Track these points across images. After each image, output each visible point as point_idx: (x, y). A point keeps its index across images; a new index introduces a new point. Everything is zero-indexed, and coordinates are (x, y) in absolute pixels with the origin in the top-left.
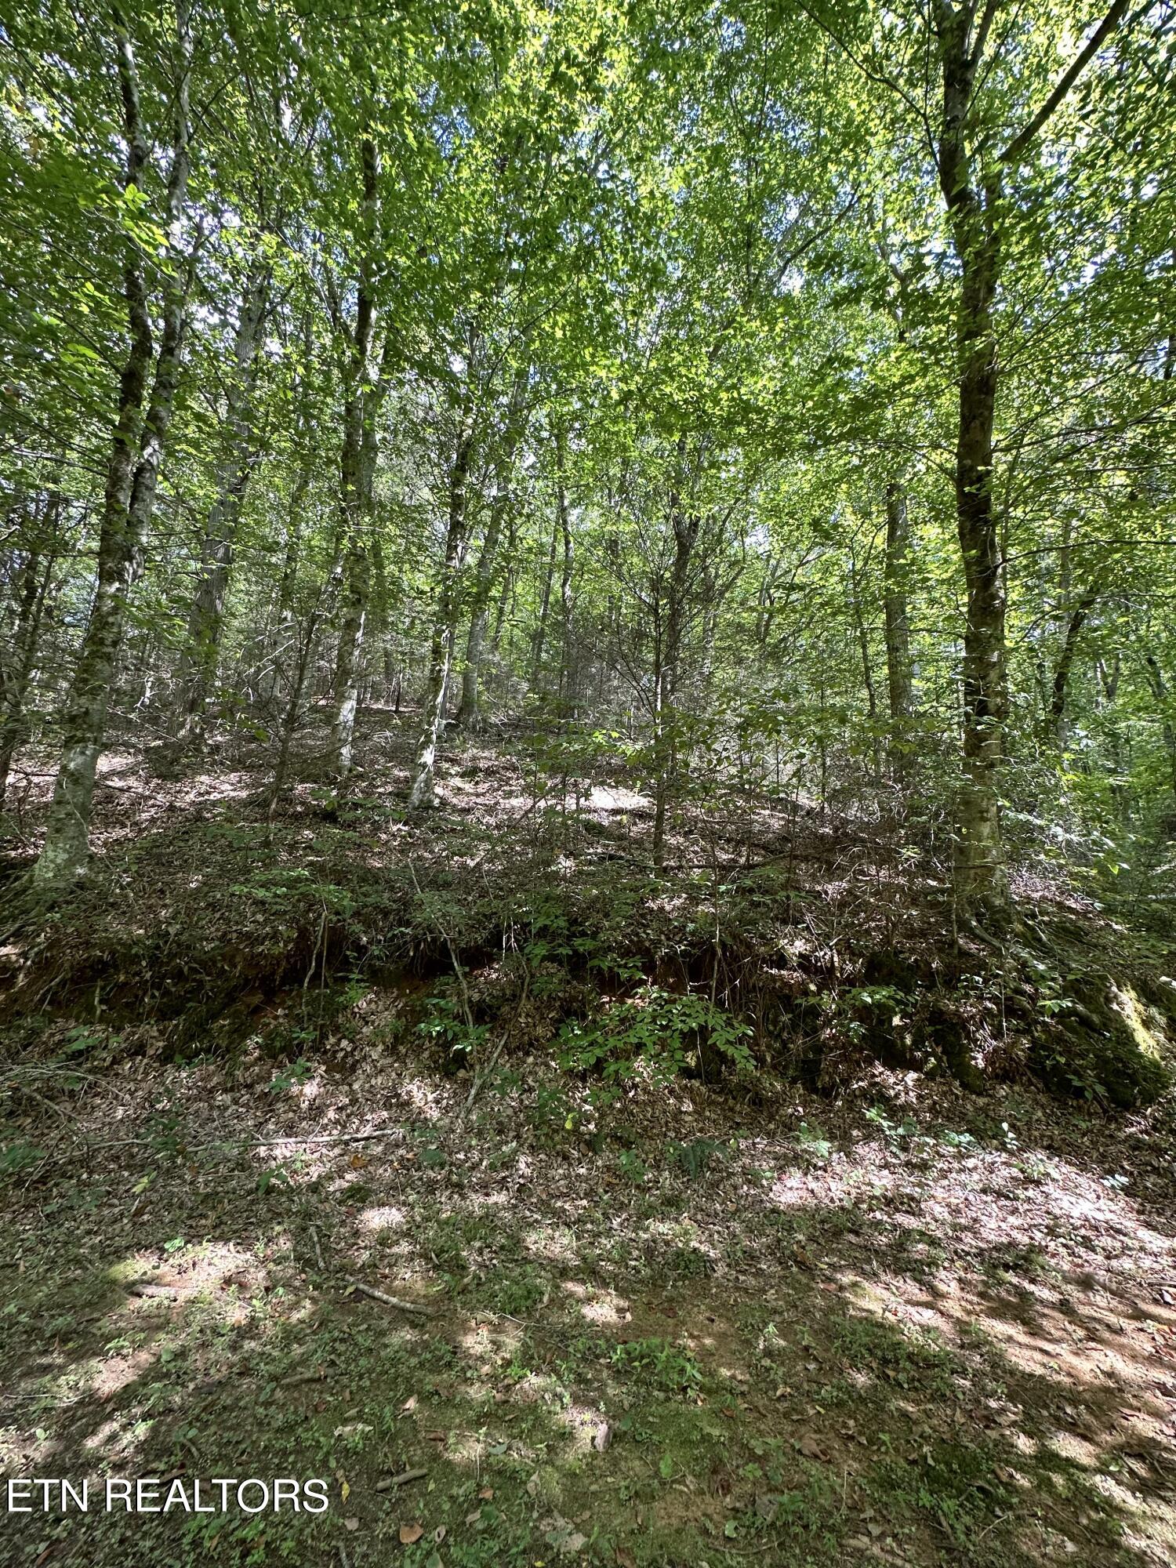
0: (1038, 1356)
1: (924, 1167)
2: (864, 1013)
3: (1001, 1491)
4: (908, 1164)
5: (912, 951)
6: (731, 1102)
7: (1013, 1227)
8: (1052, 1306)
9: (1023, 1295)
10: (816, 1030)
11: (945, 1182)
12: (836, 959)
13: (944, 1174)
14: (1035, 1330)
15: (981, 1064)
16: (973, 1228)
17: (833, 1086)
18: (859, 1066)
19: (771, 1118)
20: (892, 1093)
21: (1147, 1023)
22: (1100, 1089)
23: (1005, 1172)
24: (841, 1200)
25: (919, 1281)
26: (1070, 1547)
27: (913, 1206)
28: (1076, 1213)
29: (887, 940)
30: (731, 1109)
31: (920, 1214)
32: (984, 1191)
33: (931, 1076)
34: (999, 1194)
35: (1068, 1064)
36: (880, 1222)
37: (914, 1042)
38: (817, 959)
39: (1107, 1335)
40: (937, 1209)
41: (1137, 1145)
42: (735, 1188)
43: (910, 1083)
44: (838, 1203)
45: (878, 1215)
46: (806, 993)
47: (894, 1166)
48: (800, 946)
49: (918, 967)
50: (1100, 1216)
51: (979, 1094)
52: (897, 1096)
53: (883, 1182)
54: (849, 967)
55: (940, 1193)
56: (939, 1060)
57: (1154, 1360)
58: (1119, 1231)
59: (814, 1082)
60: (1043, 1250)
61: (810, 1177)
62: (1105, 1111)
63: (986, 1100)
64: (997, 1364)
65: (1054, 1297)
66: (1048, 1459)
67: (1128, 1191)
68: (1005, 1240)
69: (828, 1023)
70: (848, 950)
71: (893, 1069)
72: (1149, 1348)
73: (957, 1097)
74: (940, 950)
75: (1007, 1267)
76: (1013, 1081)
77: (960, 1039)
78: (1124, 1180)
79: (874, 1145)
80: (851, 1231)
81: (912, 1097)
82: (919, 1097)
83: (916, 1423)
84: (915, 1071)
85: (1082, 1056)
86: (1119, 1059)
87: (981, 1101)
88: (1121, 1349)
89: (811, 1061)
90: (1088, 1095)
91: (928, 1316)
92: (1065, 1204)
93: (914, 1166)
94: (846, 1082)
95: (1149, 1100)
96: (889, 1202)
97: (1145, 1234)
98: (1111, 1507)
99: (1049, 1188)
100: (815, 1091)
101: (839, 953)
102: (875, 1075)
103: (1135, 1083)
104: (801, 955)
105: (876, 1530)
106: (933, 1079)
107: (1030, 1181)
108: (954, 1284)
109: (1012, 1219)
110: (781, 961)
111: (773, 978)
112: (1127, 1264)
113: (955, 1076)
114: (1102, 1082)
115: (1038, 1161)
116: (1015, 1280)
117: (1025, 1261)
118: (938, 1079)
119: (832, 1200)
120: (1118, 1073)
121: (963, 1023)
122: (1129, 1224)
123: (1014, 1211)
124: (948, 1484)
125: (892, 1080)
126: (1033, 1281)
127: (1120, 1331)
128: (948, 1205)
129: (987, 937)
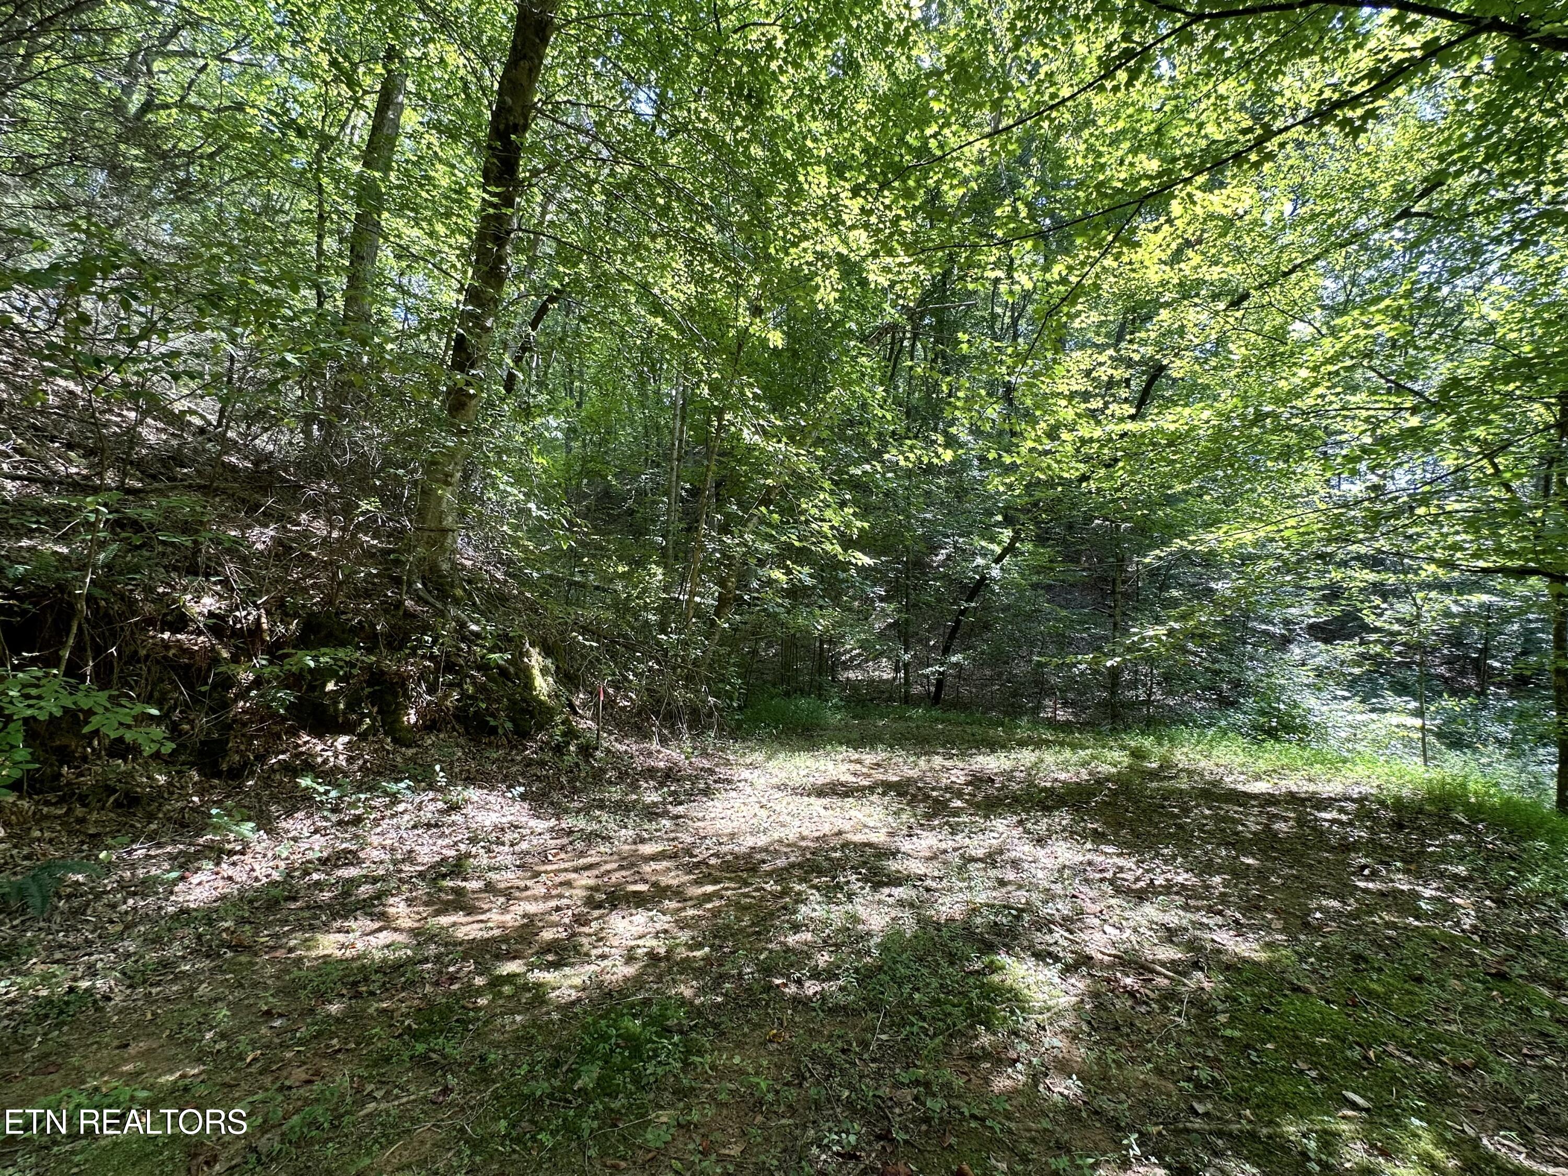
0: (476, 926)
1: (357, 820)
2: (293, 680)
3: (471, 1014)
4: (340, 823)
5: (357, 612)
6: (79, 811)
7: (442, 847)
8: (480, 891)
9: (459, 892)
10: (225, 705)
11: (379, 830)
12: (264, 620)
13: (377, 823)
14: (470, 910)
15: (413, 719)
16: (410, 857)
17: (246, 764)
18: (280, 738)
19: (151, 817)
20: (319, 760)
21: (544, 671)
22: (509, 725)
23: (431, 807)
24: (267, 876)
25: (371, 914)
26: (518, 1018)
27: (349, 858)
28: (487, 823)
29: (328, 601)
30: (82, 821)
31: (360, 862)
32: (415, 827)
33: (363, 737)
34: (429, 826)
35: (487, 709)
36: (317, 883)
37: (348, 705)
38: (237, 620)
39: (517, 894)
40: (375, 853)
41: (529, 763)
42: (113, 906)
43: (340, 747)
44: (265, 880)
45: (315, 876)
46: (216, 660)
47: (325, 828)
48: (209, 603)
49: (363, 627)
50: (504, 820)
51: (408, 746)
52: (325, 761)
53: (318, 846)
54: (281, 629)
55: (375, 840)
56: (374, 720)
57: (547, 897)
58: (516, 827)
59: (215, 764)
60: (468, 855)
61: (224, 866)
62: (509, 742)
63: (414, 750)
64: (451, 944)
65: (479, 885)
66: (496, 982)
67: (523, 797)
68: (438, 858)
69: (243, 694)
70: (280, 610)
71: (320, 736)
72: (543, 890)
73: (388, 752)
74: (386, 611)
75: (444, 876)
76: (439, 731)
77: (397, 697)
78: (522, 789)
79: (300, 815)
80: (287, 899)
81: (342, 761)
82: (350, 760)
83: (393, 1011)
84: (345, 733)
85: (498, 701)
86: (524, 700)
87: (410, 752)
88: (527, 899)
89: (215, 741)
90: (500, 731)
91: (385, 937)
92: (479, 819)
93: (347, 823)
94: (261, 758)
95: (540, 728)
96: (325, 863)
97: (533, 823)
98: (539, 985)
99: (468, 810)
100: (218, 775)
101: (268, 613)
102: (299, 746)
103: (532, 717)
104: (211, 614)
105: (378, 1094)
106: (365, 740)
107: (454, 808)
108: (402, 905)
109: (440, 842)
110: (180, 622)
111: (166, 645)
112: (524, 846)
113: (386, 734)
114: (512, 720)
115: (458, 793)
116: (451, 884)
117: (458, 867)
118: (371, 738)
119: (257, 879)
120: (524, 711)
121: (403, 680)
122: (524, 819)
123: (443, 835)
124: (432, 1032)
125: (319, 748)
126: (465, 879)
127: (527, 888)
128: (384, 848)
129: (431, 600)
